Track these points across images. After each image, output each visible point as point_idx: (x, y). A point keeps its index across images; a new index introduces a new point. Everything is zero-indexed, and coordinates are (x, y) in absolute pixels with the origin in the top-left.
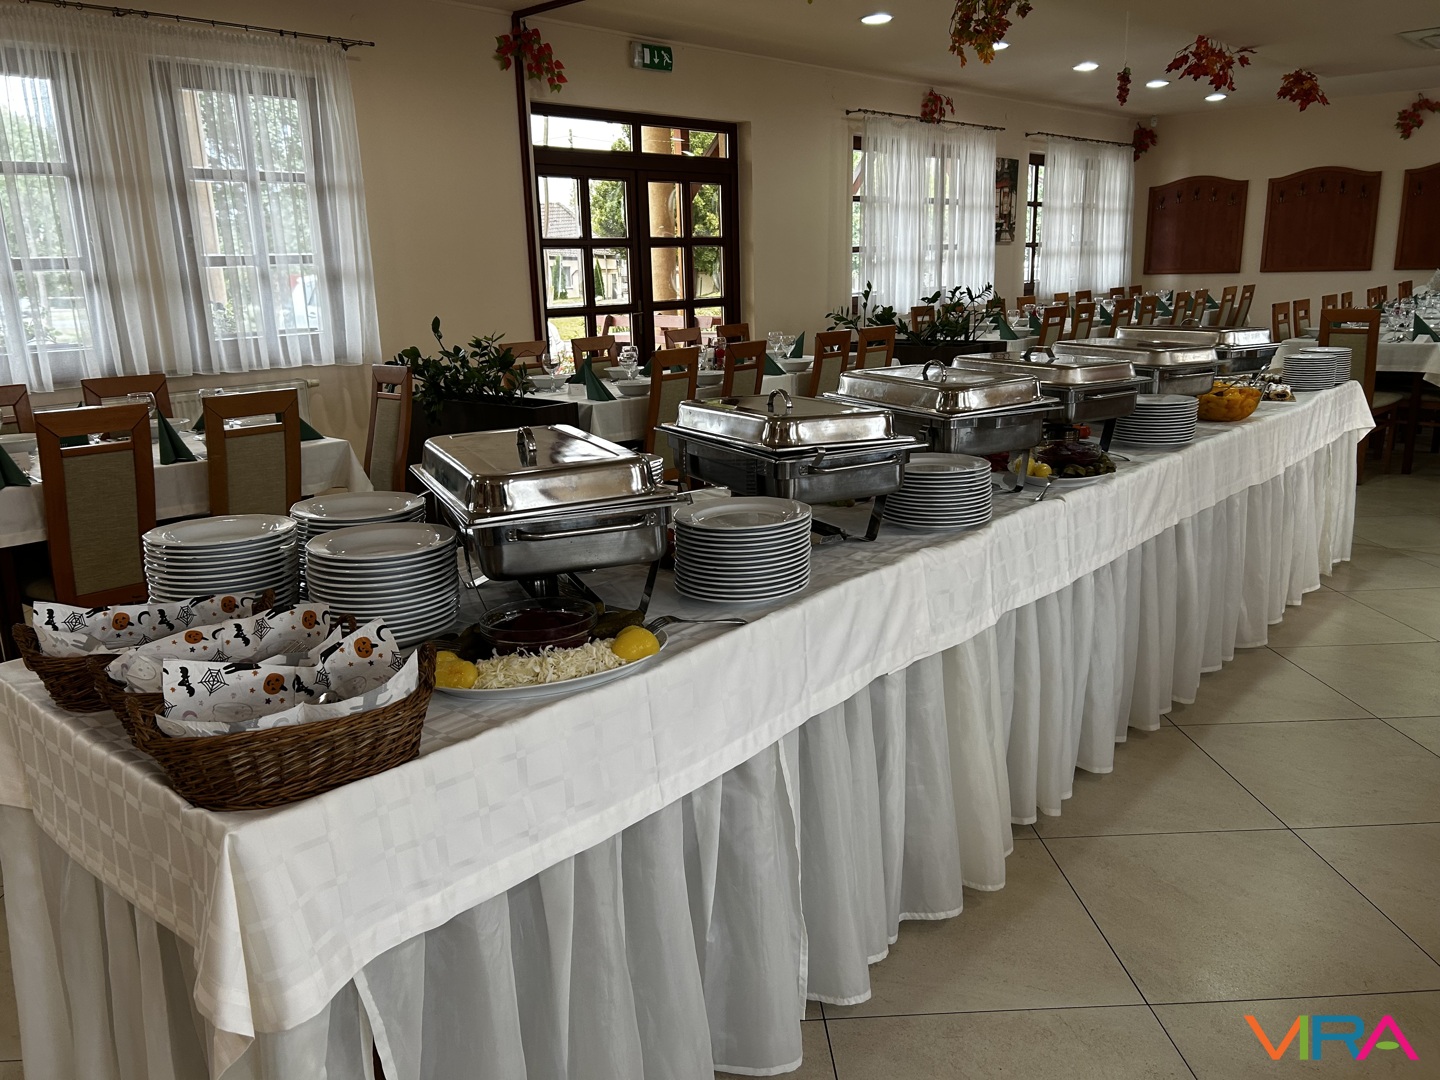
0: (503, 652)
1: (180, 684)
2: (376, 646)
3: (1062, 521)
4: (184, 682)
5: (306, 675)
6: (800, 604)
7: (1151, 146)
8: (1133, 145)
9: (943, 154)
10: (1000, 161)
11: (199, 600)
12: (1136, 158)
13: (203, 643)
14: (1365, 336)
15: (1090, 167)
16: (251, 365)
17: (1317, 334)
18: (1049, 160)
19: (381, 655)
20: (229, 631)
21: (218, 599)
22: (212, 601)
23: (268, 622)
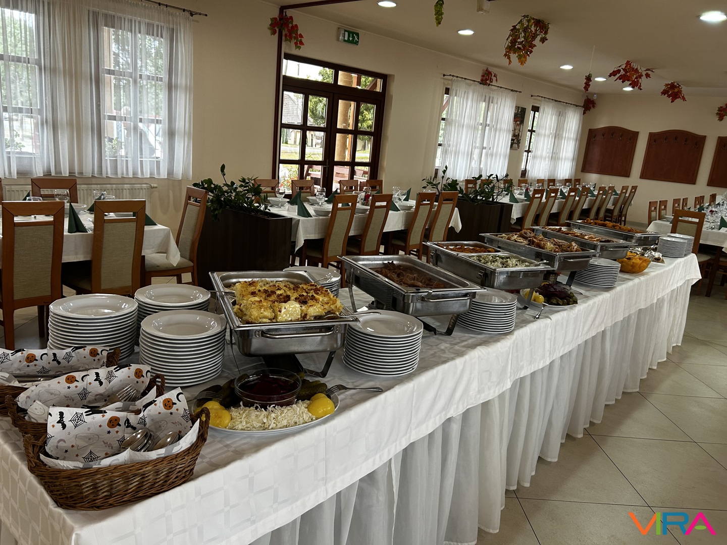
0: (248, 405)
1: (58, 422)
2: (175, 404)
3: (549, 330)
4: (61, 421)
5: (133, 419)
6: (412, 380)
7: (592, 108)
8: (583, 107)
9: (489, 101)
10: (517, 108)
11: (77, 348)
12: (584, 113)
13: (76, 384)
14: (696, 225)
15: (561, 115)
16: (123, 174)
17: (671, 220)
18: (541, 110)
19: (177, 410)
20: (92, 376)
21: (89, 348)
22: (84, 350)
23: (115, 373)
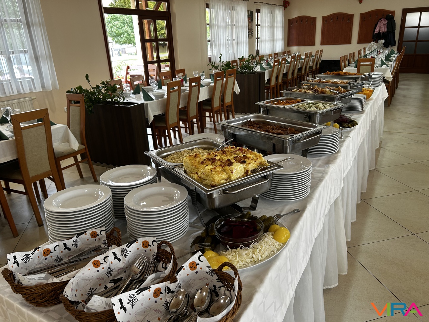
0: (232, 247)
2: (199, 264)
3: (351, 144)
4: (122, 307)
5: (172, 286)
7: (288, 6)
8: (283, 6)
11: (79, 235)
12: (284, 10)
13: (102, 266)
14: (370, 66)
15: (272, 12)
16: (10, 93)
18: (261, 11)
19: (201, 268)
20: (111, 258)
21: (89, 232)
22: (86, 234)
23: (128, 249)
